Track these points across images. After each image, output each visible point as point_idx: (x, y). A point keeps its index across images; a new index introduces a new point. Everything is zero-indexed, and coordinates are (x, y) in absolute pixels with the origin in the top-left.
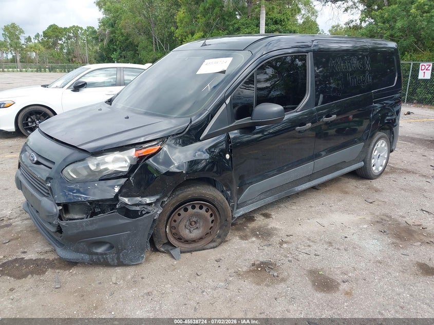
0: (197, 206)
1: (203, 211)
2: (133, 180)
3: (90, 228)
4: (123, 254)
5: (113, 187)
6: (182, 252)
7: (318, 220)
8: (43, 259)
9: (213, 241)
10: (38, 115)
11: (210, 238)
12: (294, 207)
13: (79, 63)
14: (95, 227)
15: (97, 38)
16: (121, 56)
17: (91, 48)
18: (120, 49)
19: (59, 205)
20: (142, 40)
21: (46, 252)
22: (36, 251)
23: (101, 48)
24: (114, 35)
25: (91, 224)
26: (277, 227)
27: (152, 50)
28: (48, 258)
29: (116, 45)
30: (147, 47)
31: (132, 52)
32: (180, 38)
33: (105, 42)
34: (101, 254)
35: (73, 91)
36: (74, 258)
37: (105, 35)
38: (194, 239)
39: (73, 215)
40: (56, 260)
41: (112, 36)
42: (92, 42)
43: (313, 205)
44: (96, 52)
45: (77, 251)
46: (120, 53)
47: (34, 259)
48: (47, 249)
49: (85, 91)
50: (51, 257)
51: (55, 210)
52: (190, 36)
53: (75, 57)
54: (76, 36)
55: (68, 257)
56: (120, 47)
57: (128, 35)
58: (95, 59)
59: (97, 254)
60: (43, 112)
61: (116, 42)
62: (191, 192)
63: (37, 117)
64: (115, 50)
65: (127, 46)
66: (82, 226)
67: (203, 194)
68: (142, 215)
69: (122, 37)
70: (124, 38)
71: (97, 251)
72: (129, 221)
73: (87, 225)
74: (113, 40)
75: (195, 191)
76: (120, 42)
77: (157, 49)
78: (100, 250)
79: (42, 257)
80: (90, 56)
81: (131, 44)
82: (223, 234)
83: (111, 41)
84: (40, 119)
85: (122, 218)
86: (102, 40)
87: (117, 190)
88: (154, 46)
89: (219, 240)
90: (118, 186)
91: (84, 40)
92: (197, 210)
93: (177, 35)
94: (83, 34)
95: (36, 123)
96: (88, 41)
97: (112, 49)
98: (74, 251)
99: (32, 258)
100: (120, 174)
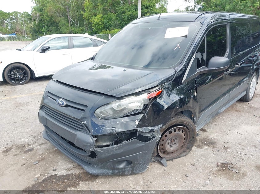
0: (177, 130)
1: (180, 132)
2: (147, 115)
3: (118, 152)
4: (136, 167)
5: (134, 121)
6: (167, 161)
7: (236, 130)
8: (72, 174)
9: (184, 151)
10: (18, 70)
11: (182, 150)
12: (216, 123)
13: (20, 35)
14: (121, 150)
15: (31, 19)
16: (48, 30)
17: (27, 25)
18: (47, 25)
19: (94, 137)
20: (61, 20)
21: (71, 169)
22: (63, 168)
23: (34, 25)
24: (42, 16)
25: (119, 149)
26: (214, 137)
27: (68, 26)
28: (75, 173)
29: (44, 23)
30: (65, 24)
31: (55, 28)
32: (87, 18)
33: (37, 21)
34: (122, 169)
35: (41, 53)
36: (101, 173)
37: (36, 17)
38: (173, 152)
39: (101, 143)
40: (81, 174)
41: (41, 17)
42: (27, 21)
43: (226, 121)
44: (31, 27)
45: (103, 168)
46: (47, 28)
47: (65, 174)
48: (70, 166)
49: (47, 52)
50: (77, 172)
51: (92, 141)
52: (94, 17)
53: (16, 31)
54: (17, 18)
55: (96, 173)
56: (47, 24)
57: (52, 17)
58: (31, 32)
59: (119, 169)
60: (21, 67)
61: (44, 21)
62: (175, 121)
63: (17, 71)
64: (44, 26)
65: (52, 24)
66: (112, 151)
67: (183, 121)
68: (150, 139)
69: (48, 18)
70: (49, 18)
71: (119, 167)
72: (143, 144)
73: (116, 150)
74: (42, 20)
75: (178, 119)
76: (47, 21)
77: (71, 25)
78: (122, 166)
79: (70, 173)
80: (26, 30)
81: (54, 22)
82: (191, 146)
83: (41, 21)
84: (19, 72)
85: (139, 143)
86: (34, 20)
87: (137, 123)
88: (69, 23)
89: (188, 150)
90: (137, 120)
91: (23, 20)
92: (177, 132)
93: (85, 16)
94: (21, 17)
95: (17, 75)
96: (25, 21)
97: (42, 26)
98: (100, 168)
99: (63, 174)
100: (138, 112)
